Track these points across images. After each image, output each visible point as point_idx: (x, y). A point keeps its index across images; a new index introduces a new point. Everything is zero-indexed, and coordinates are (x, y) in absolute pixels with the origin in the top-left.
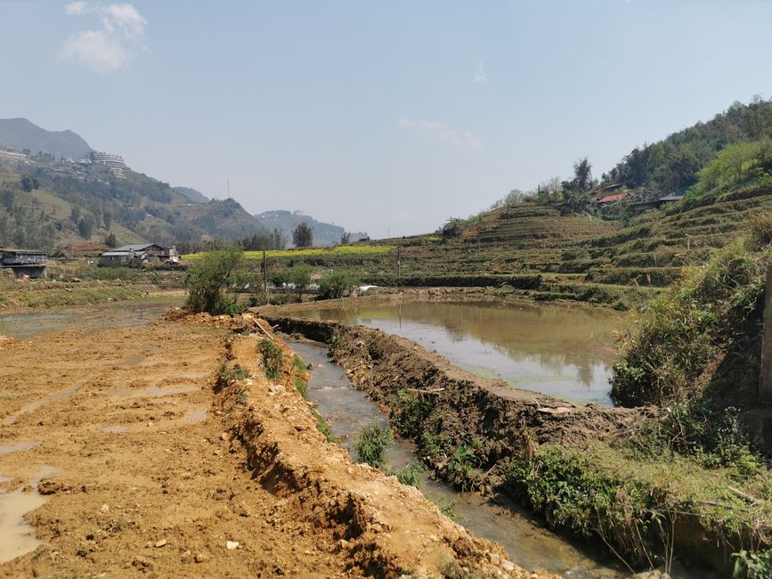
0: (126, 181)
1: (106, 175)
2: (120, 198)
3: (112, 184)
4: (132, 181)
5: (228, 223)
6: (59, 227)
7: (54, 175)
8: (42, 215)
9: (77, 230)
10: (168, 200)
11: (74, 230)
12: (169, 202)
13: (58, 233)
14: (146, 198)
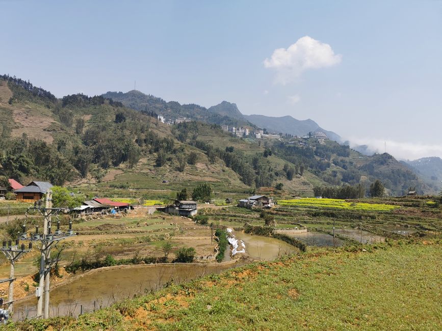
0: (324, 146)
1: (315, 144)
2: (319, 156)
3: (317, 148)
4: (328, 146)
5: (383, 168)
6: (277, 174)
7: (287, 146)
8: (270, 169)
9: (286, 175)
10: (348, 155)
11: (284, 176)
12: (348, 157)
13: (275, 177)
14: (335, 155)
